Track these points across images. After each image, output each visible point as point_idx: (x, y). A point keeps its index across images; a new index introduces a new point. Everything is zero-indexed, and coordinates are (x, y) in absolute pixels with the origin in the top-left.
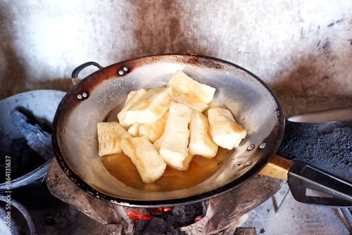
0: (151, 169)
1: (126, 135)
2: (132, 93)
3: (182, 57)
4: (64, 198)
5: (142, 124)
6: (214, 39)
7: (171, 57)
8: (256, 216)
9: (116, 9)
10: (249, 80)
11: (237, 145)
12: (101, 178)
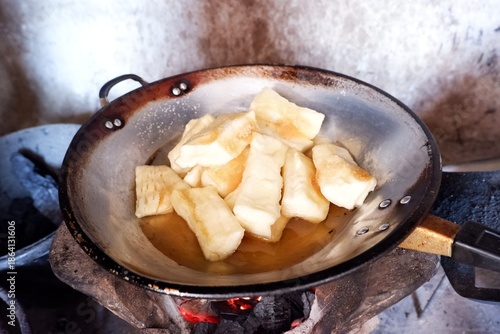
0: (220, 238)
1: (180, 185)
2: (193, 122)
3: (271, 69)
4: (76, 284)
5: (208, 168)
6: (319, 53)
7: (254, 69)
8: (387, 322)
9: (173, 7)
10: (378, 102)
11: (360, 203)
12: (136, 251)
